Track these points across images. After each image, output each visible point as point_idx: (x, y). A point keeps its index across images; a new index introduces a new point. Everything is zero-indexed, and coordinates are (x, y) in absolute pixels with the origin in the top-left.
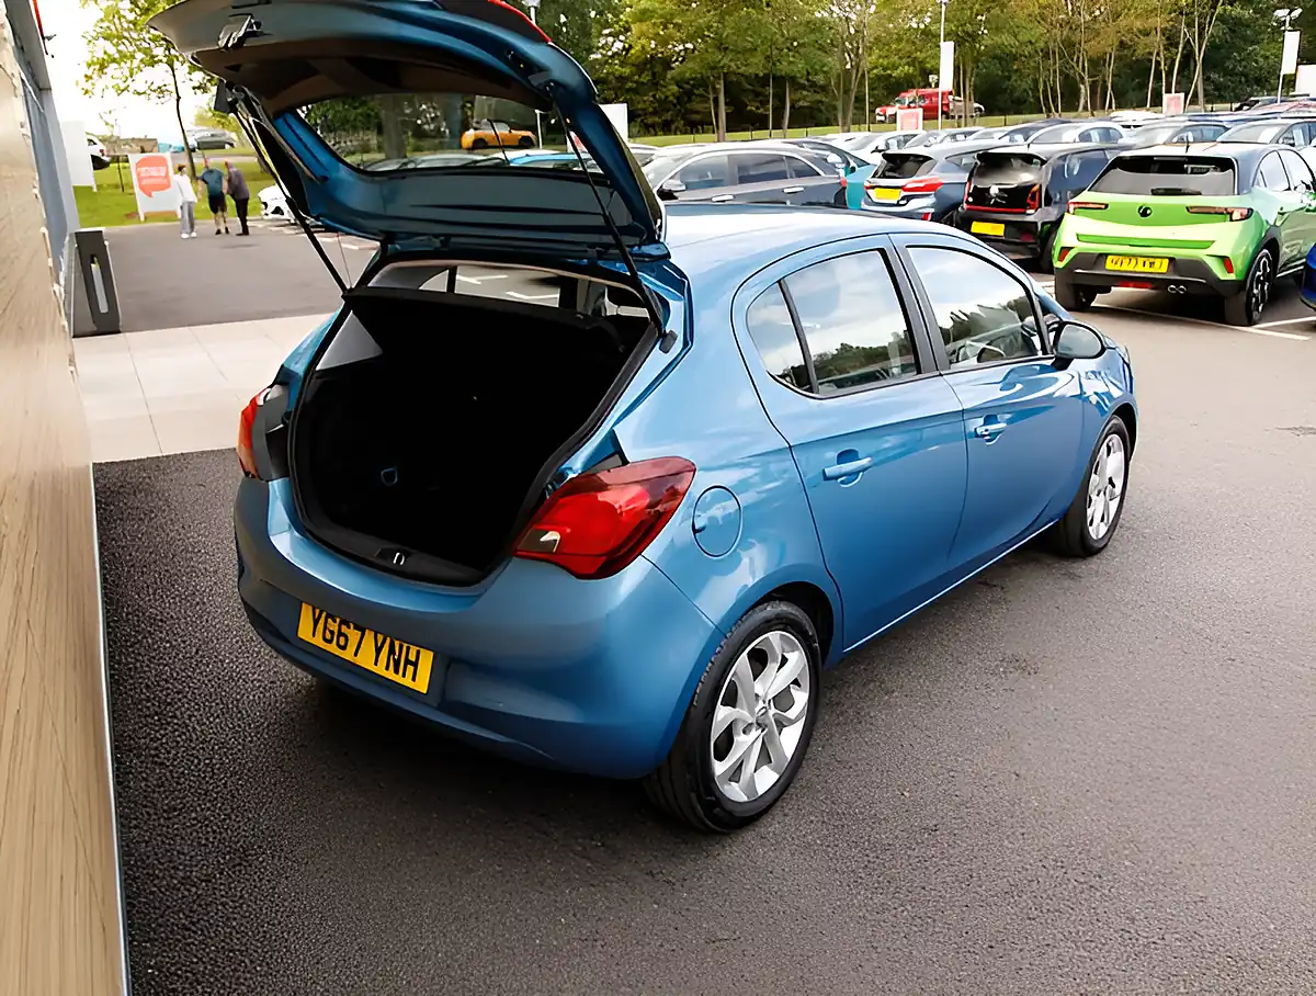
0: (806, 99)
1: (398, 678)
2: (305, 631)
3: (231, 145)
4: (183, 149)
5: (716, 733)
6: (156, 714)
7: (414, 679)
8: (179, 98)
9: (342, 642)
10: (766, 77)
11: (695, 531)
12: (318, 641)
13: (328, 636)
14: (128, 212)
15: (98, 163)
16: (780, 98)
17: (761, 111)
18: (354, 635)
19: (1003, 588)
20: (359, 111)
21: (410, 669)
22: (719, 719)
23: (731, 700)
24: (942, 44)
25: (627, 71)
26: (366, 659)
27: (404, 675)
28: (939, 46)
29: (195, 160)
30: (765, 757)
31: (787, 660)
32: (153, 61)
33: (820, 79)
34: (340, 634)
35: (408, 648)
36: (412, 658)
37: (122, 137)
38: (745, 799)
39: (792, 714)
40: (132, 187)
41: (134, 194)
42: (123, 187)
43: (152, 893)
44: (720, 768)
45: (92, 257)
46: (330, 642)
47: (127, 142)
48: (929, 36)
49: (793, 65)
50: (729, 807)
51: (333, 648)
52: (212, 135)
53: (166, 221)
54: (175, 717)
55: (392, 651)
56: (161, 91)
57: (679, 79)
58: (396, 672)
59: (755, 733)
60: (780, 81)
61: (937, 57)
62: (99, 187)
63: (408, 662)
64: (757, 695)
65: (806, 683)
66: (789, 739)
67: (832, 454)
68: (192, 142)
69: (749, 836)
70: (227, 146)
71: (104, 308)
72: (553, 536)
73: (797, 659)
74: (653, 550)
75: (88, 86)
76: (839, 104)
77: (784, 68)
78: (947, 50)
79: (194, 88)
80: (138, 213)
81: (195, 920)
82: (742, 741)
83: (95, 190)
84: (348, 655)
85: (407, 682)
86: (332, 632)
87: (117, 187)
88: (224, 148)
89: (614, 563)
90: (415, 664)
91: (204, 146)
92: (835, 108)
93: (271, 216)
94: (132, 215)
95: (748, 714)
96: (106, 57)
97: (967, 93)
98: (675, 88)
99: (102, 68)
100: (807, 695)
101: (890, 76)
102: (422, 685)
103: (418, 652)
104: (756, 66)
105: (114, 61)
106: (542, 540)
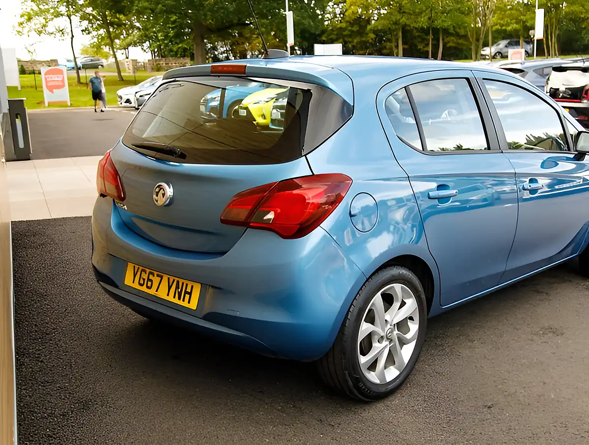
0: (452, 42)
1: (181, 303)
2: (129, 280)
3: (102, 66)
4: (73, 68)
5: (361, 337)
6: (40, 338)
7: (189, 303)
8: (73, 36)
9: (149, 285)
10: (428, 28)
11: (351, 216)
12: (136, 285)
13: (142, 282)
14: (38, 102)
15: (23, 71)
16: (436, 40)
17: (425, 49)
18: (156, 280)
19: (547, 293)
20: (180, 45)
21: (187, 296)
22: (363, 329)
23: (371, 320)
24: (537, 10)
25: (344, 25)
26: (162, 293)
27: (183, 301)
28: (535, 12)
29: (80, 74)
30: (391, 360)
31: (405, 303)
32: (58, 15)
33: (462, 32)
34: (149, 280)
35: (187, 285)
36: (189, 290)
37: (37, 60)
38: (378, 382)
39: (409, 336)
40: (42, 87)
41: (43, 91)
42: (36, 87)
43: (33, 420)
44: (363, 360)
45: (17, 115)
46: (142, 285)
47: (41, 62)
48: (529, 8)
49: (444, 22)
50: (369, 385)
51: (144, 289)
52: (92, 61)
53: (61, 107)
54: (51, 340)
55: (177, 287)
56: (62, 31)
57: (376, 29)
58: (179, 299)
59: (385, 343)
60: (436, 31)
61: (534, 19)
62: (22, 87)
63: (186, 292)
64: (386, 320)
65: (417, 318)
66: (407, 353)
67: (434, 185)
68: (80, 65)
69: (380, 405)
70: (100, 66)
71: (21, 145)
72: (271, 216)
73: (411, 303)
74: (327, 223)
75: (20, 29)
76: (473, 47)
77: (438, 23)
78: (540, 14)
79: (82, 31)
80: (44, 103)
81: (55, 433)
82: (377, 346)
83: (20, 89)
84: (152, 292)
85: (185, 304)
86: (144, 280)
87: (32, 87)
88: (98, 68)
89: (303, 230)
90: (190, 294)
91: (86, 67)
92: (470, 49)
93: (124, 104)
94: (41, 103)
95: (380, 330)
96: (32, 12)
97: (553, 41)
98: (372, 36)
99: (30, 19)
100: (418, 326)
101: (506, 30)
102: (193, 305)
103: (192, 286)
104: (423, 22)
105: (37, 14)
106: (265, 218)
